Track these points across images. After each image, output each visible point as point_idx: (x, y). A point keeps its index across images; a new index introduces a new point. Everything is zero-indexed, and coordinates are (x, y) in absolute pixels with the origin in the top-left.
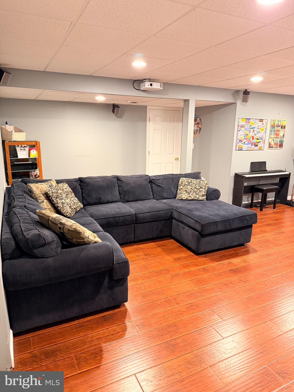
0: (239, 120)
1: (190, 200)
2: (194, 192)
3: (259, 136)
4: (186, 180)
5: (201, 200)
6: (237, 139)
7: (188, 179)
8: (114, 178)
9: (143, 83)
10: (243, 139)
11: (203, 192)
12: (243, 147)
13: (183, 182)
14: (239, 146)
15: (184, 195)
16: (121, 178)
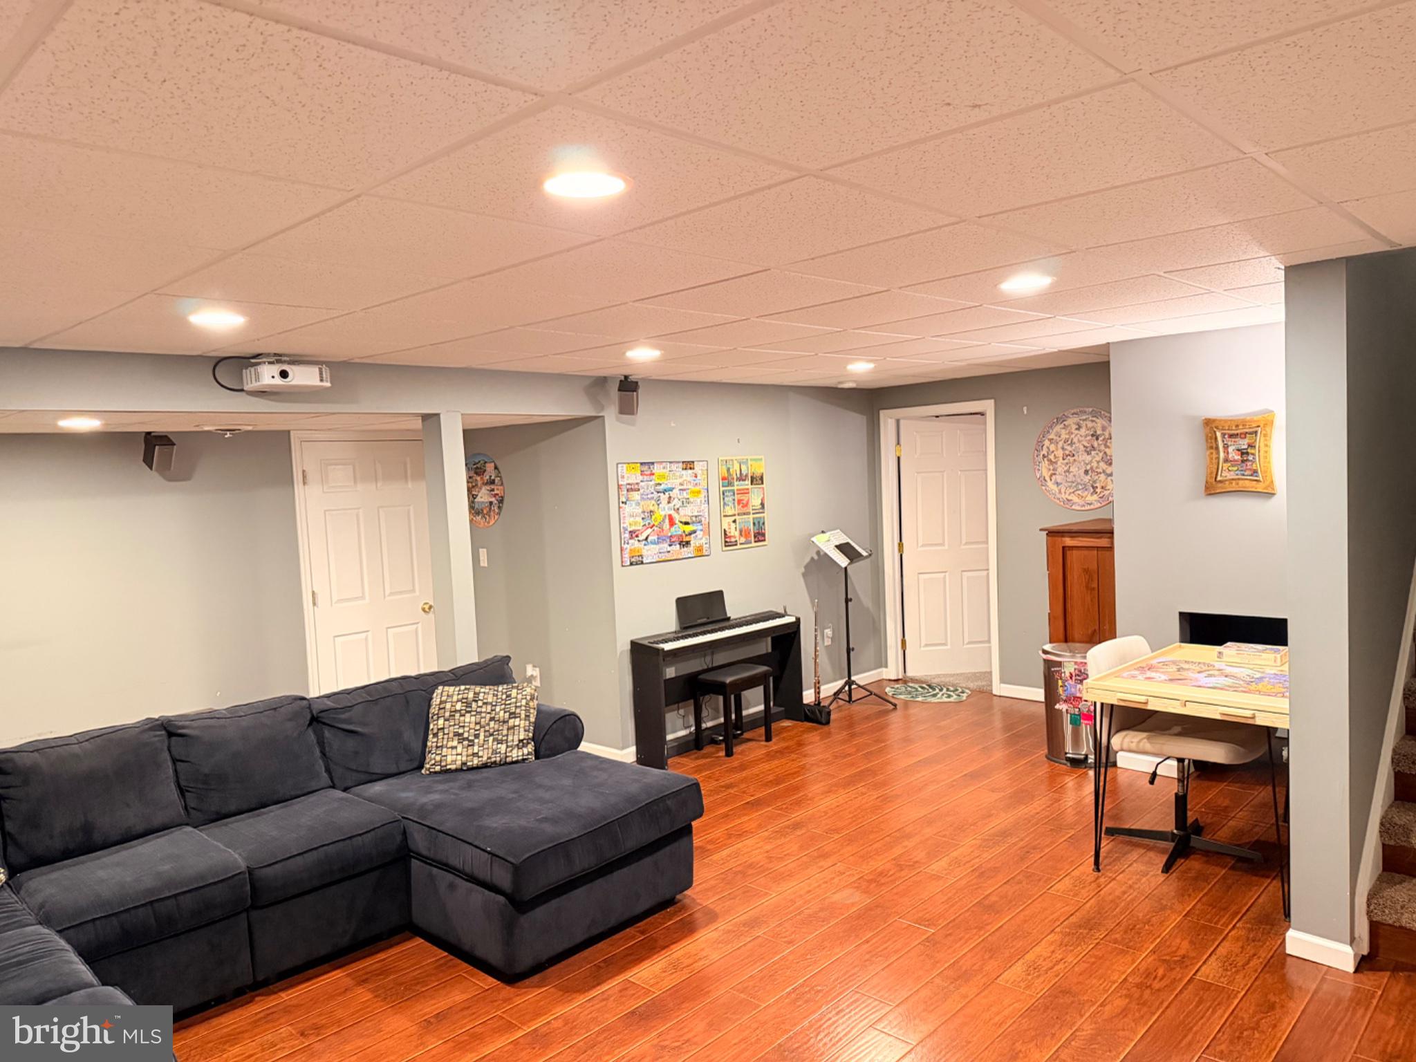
0: (620, 469)
1: (477, 768)
2: (487, 734)
3: (691, 514)
4: (456, 693)
5: (517, 762)
6: (622, 530)
7: (463, 687)
8: (151, 729)
9: (253, 369)
10: (640, 528)
11: (522, 730)
12: (644, 552)
13: (445, 702)
14: (631, 550)
15: (454, 752)
16: (183, 727)
